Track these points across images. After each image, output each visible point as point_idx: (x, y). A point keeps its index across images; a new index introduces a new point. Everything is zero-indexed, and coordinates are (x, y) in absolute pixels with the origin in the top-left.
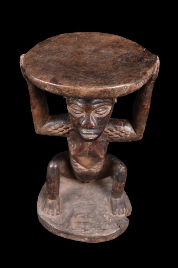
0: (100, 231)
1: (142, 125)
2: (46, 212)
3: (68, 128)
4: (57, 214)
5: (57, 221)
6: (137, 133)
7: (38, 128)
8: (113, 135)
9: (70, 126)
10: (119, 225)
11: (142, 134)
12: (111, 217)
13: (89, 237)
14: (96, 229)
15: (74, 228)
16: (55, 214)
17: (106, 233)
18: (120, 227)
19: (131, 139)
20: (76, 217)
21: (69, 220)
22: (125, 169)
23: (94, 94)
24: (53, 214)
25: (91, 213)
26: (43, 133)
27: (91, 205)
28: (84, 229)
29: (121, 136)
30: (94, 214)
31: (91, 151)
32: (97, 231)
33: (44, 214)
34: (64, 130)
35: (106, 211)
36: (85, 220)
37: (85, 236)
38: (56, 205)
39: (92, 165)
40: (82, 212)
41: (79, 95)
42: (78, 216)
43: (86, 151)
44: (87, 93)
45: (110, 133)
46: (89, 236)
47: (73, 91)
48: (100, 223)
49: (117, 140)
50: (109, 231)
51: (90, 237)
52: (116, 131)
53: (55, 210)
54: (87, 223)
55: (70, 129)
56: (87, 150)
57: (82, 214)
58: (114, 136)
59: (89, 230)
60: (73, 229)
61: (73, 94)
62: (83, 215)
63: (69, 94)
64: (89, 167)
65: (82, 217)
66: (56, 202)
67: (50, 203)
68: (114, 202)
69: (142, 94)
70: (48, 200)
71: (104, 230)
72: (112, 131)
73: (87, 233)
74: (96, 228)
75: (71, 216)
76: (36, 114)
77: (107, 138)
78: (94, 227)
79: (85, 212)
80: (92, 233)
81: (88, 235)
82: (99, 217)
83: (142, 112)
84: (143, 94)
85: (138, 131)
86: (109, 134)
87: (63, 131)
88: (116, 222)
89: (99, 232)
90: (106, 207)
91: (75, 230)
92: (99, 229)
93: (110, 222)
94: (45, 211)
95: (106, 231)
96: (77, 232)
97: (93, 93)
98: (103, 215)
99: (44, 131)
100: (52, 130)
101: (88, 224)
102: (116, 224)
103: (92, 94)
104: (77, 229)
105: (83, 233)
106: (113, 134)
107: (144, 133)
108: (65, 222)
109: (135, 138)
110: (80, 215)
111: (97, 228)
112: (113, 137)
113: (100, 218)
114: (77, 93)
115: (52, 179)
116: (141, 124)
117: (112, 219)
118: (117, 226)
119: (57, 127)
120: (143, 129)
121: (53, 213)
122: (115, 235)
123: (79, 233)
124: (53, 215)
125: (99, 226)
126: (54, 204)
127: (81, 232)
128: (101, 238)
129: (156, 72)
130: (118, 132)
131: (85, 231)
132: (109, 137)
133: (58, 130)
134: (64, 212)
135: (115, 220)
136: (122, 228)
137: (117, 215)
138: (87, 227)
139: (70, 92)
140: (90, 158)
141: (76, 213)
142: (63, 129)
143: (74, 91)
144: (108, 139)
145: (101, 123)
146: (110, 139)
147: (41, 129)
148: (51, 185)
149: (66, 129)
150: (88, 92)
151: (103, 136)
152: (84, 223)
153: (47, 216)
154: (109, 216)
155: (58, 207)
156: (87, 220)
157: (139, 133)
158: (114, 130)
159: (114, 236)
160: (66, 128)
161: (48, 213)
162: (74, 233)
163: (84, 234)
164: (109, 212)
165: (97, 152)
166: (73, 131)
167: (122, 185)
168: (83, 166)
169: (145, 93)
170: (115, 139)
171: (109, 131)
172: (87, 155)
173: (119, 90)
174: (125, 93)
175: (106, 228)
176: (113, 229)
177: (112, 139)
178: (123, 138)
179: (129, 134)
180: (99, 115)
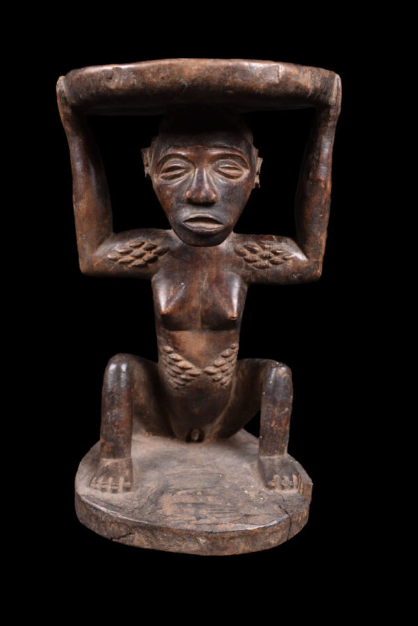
0: (238, 518)
1: (319, 234)
2: (97, 486)
3: (155, 247)
4: (127, 489)
5: (125, 502)
6: (308, 254)
7: (87, 252)
8: (255, 261)
9: (160, 242)
10: (283, 508)
11: (321, 259)
12: (261, 494)
13: (209, 533)
14: (228, 515)
15: (168, 513)
16: (120, 489)
17: (252, 524)
18: (287, 513)
19: (296, 271)
20: (174, 493)
21: (157, 500)
22: (287, 372)
23: (214, 74)
24: (116, 488)
25: (213, 488)
26: (98, 265)
27: (211, 474)
28: (195, 515)
29: (273, 263)
30: (218, 488)
31: (207, 307)
32: (228, 518)
33: (93, 492)
34: (146, 252)
35: (249, 484)
36: (198, 499)
37: (199, 529)
38: (123, 469)
39: (210, 356)
40: (189, 486)
41: (180, 77)
42: (179, 493)
43: (195, 310)
44: (199, 69)
45: (249, 255)
46: (210, 531)
47: (168, 70)
48: (235, 504)
49: (265, 275)
50: (260, 518)
51: (212, 532)
52: (262, 250)
53: (122, 480)
54: (203, 504)
55: (159, 248)
56: (199, 307)
57: (189, 489)
58: (258, 263)
59: (209, 517)
60: (167, 517)
61: (168, 77)
62: (191, 491)
63: (160, 80)
64: (203, 360)
65: (189, 494)
66: (124, 463)
67: (108, 466)
68: (267, 464)
69: (311, 156)
70: (104, 460)
71: (247, 516)
72: (253, 251)
73: (205, 524)
74: (225, 513)
75: (161, 493)
76: (84, 212)
77: (243, 269)
78: (221, 511)
79: (195, 485)
80: (215, 524)
81: (207, 529)
82: (233, 494)
83: (315, 198)
84: (315, 154)
85: (310, 248)
86: (246, 257)
87: (144, 254)
88: (275, 502)
89: (234, 522)
90: (248, 477)
91: (172, 519)
92: (234, 514)
93: (261, 502)
94: (96, 483)
95: (251, 520)
96: (177, 522)
97: (211, 70)
98: (243, 490)
99: (100, 261)
100: (119, 256)
101: (204, 506)
102: (276, 507)
103: (207, 74)
104: (178, 515)
105: (193, 522)
106: (257, 257)
107: (325, 257)
108: (145, 503)
109: (306, 268)
110: (185, 492)
111: (230, 512)
112: (256, 267)
114: (176, 73)
115: (116, 396)
116: (315, 230)
117: (266, 498)
118: (280, 509)
119: (131, 246)
120: (321, 245)
121: (116, 486)
122: (276, 532)
123: (182, 523)
124: (114, 491)
125: (234, 510)
126: (119, 467)
127: (189, 522)
128: (240, 536)
129: (336, 98)
130: (266, 253)
131: (199, 518)
132: (247, 267)
133: (131, 254)
134: (142, 486)
135: (273, 499)
136: (293, 516)
137: (278, 490)
138: (203, 512)
139: (162, 75)
140: (204, 335)
141: (173, 487)
142: (143, 251)
143: (169, 68)
144: (246, 271)
145: (229, 198)
146: (249, 273)
147: (94, 254)
148: (111, 414)
149: (149, 249)
150: (200, 67)
151: (233, 265)
152: (194, 504)
153: (100, 495)
154: (258, 492)
155: (127, 472)
156: (201, 500)
157: (314, 256)
158: (257, 248)
159: (272, 533)
160: (149, 246)
161: (103, 487)
162: (169, 525)
163: (196, 525)
164: (257, 485)
165: (221, 304)
166: (166, 254)
167: (285, 414)
168: (188, 358)
169: (317, 152)
170: (260, 270)
171: (246, 251)
172: (199, 325)
173: (264, 71)
174: (277, 81)
175: (252, 513)
176: (269, 515)
177: (254, 272)
178: (279, 268)
179: (292, 258)
180: (223, 177)
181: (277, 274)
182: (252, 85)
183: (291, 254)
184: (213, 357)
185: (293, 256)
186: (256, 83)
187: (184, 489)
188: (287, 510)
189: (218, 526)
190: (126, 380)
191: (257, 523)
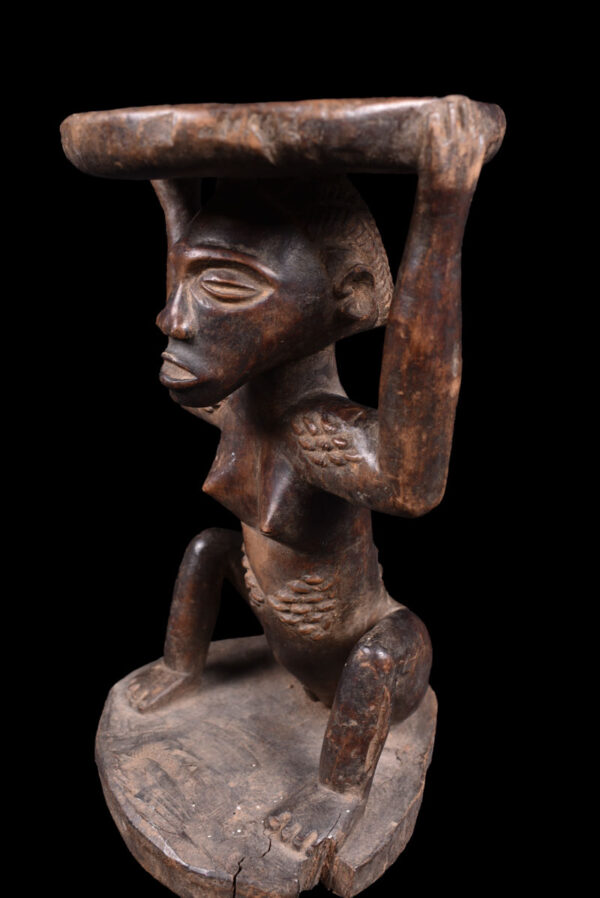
0: (173, 830)
1: (398, 427)
6: (381, 462)
8: (312, 449)
10: (244, 864)
11: (402, 477)
12: (250, 825)
14: (170, 817)
15: (126, 766)
16: (135, 704)
17: (175, 850)
18: (236, 873)
19: (362, 486)
20: (171, 748)
21: (145, 743)
24: (132, 700)
25: (217, 773)
27: (249, 757)
28: (143, 789)
29: (333, 458)
30: (220, 778)
32: (164, 821)
35: (262, 800)
36: (178, 774)
37: (125, 809)
38: (158, 683)
40: (202, 751)
42: (177, 752)
43: (252, 501)
45: (305, 436)
46: (131, 819)
48: (197, 811)
49: (320, 478)
50: (192, 851)
52: (321, 431)
53: (145, 694)
54: (173, 783)
56: (257, 497)
57: (194, 755)
58: (314, 454)
59: (151, 803)
60: (119, 768)
62: (190, 759)
65: (183, 761)
66: (169, 676)
71: (184, 835)
72: (310, 430)
73: (134, 806)
74: (172, 812)
75: (161, 738)
77: (296, 457)
78: (173, 807)
79: (207, 757)
80: (143, 816)
81: (131, 815)
82: (220, 798)
86: (300, 437)
88: (246, 849)
89: (160, 829)
91: (120, 774)
92: (176, 821)
93: (230, 835)
95: (182, 845)
96: (118, 782)
98: (242, 803)
101: (170, 787)
102: (235, 855)
104: (131, 776)
105: (128, 795)
106: (309, 443)
108: (131, 738)
109: (377, 486)
110: (184, 755)
111: (177, 816)
112: (313, 460)
113: (220, 800)
116: (392, 419)
117: (248, 835)
118: (235, 862)
120: (400, 451)
121: (135, 699)
123: (120, 789)
124: (130, 704)
125: (186, 817)
127: (127, 791)
130: (326, 439)
131: (140, 796)
132: (302, 456)
135: (251, 844)
138: (158, 793)
140: (268, 544)
141: (183, 741)
144: (300, 461)
146: (303, 466)
151: (287, 446)
152: (165, 777)
154: (251, 818)
155: (158, 690)
156: (179, 778)
157: (388, 468)
158: (314, 428)
163: (127, 800)
164: (265, 809)
167: (345, 724)
170: (316, 467)
171: (303, 426)
173: (150, 125)
174: (170, 143)
175: (195, 838)
176: (210, 857)
177: (308, 467)
178: (339, 471)
179: (356, 461)
180: (209, 297)
181: (335, 480)
182: (133, 152)
183: (357, 453)
184: (276, 584)
185: (360, 457)
186: (138, 148)
187: (189, 752)
188: (243, 870)
189: (143, 821)
190: (196, 567)
191: (180, 854)
